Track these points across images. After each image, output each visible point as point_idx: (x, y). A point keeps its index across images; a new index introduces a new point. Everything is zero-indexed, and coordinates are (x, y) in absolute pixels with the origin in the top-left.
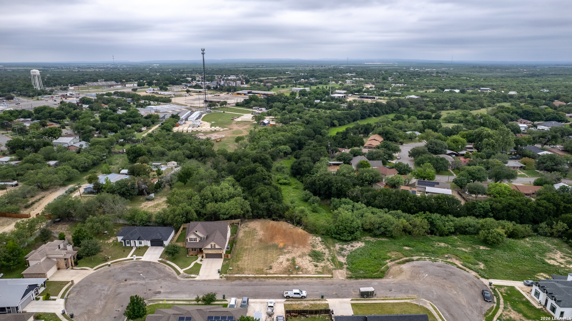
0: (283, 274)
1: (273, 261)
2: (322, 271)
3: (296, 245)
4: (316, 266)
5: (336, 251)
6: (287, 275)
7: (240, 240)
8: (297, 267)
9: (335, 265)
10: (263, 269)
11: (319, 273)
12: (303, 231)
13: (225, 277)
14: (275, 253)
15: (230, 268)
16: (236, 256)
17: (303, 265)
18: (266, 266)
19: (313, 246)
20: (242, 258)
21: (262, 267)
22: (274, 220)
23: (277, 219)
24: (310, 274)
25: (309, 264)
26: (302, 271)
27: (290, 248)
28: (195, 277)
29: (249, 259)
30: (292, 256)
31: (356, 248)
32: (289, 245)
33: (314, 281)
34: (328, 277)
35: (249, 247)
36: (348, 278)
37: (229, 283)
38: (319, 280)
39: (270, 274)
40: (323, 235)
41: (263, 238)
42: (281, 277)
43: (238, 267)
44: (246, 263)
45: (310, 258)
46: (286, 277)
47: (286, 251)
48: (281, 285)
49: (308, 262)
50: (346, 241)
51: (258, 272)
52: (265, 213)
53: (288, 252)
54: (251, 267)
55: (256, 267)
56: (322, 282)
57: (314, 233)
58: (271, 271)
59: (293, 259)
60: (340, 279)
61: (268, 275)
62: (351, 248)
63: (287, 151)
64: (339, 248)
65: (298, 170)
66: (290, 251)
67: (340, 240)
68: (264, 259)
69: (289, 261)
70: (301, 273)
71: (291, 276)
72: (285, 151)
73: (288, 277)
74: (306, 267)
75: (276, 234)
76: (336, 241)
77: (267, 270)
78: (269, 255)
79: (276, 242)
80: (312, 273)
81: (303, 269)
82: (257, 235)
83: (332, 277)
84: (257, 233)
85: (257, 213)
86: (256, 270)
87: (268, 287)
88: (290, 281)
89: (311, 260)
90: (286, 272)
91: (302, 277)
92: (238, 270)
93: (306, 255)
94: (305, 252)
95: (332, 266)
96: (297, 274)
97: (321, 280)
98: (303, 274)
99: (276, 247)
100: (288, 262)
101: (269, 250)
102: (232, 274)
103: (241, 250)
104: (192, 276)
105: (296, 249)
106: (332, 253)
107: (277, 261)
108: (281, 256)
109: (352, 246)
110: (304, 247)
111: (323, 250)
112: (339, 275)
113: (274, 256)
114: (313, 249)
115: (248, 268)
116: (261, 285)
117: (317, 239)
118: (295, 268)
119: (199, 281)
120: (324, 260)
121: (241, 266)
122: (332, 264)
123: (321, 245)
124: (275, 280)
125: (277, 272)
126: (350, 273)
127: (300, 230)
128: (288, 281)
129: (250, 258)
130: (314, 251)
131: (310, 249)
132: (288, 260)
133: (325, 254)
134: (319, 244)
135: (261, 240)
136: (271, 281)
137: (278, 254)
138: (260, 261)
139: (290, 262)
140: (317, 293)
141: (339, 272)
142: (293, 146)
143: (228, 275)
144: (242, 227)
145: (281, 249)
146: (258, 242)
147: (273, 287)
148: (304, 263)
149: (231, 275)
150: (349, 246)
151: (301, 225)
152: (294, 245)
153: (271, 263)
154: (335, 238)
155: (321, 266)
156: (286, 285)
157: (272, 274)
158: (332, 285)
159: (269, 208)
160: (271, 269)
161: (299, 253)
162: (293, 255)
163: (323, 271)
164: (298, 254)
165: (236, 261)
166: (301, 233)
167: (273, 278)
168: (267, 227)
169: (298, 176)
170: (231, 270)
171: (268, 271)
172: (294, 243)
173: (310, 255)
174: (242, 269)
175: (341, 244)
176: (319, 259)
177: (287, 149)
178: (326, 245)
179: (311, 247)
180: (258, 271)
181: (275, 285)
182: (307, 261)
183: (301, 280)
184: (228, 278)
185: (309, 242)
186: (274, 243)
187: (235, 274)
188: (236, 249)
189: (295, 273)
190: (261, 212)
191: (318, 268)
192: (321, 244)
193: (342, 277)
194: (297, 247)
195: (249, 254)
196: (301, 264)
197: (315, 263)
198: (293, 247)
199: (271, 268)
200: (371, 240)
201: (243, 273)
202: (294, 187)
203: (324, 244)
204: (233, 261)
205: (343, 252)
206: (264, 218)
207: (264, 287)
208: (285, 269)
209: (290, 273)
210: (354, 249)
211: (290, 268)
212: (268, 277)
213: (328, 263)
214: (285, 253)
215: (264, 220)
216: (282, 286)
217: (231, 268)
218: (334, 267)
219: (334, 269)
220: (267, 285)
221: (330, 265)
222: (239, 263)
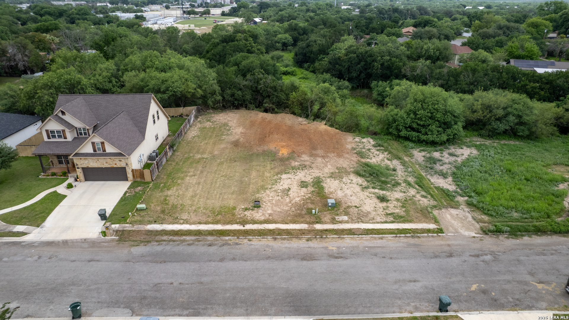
0: (294, 222)
1: (264, 188)
2: (403, 214)
3: (320, 152)
4: (383, 199)
5: (420, 165)
6: (304, 226)
7: (189, 143)
8: (331, 201)
9: (432, 196)
10: (234, 208)
11: (397, 218)
12: (329, 128)
13: (117, 231)
14: (268, 167)
15: (139, 206)
16: (169, 175)
17: (346, 195)
18: (245, 200)
19: (361, 154)
20: (183, 179)
21: (231, 203)
22: (266, 111)
23: (273, 110)
24: (372, 221)
25: (363, 195)
26: (347, 214)
27: (305, 157)
28: (23, 234)
29: (199, 183)
30: (314, 175)
31: (464, 157)
32: (303, 153)
33: (389, 241)
34: (429, 231)
35: (205, 156)
36: (485, 232)
37: (124, 251)
38: (403, 240)
39: (254, 222)
40: (375, 134)
41: (241, 139)
42: (288, 232)
43: (165, 201)
44: (190, 193)
45: (360, 180)
46: (302, 232)
47: (297, 163)
48: (289, 258)
49: (358, 189)
50: (433, 144)
51: (219, 217)
52: (248, 97)
53: (303, 167)
54: (201, 204)
55: (216, 203)
56: (415, 245)
57: (354, 132)
58: (258, 215)
59: (318, 183)
60: (465, 237)
61: (248, 227)
62: (453, 159)
63: (286, 41)
64: (423, 159)
65: (305, 54)
66: (307, 163)
67: (420, 142)
68: (242, 182)
69: (306, 187)
70: (346, 218)
71: (318, 227)
72: (283, 41)
73: (309, 231)
74: (354, 201)
75: (271, 133)
76: (411, 145)
77: (246, 209)
78: (254, 174)
79: (272, 147)
80: (379, 219)
81: (349, 207)
82: (228, 135)
83: (440, 231)
84: (229, 130)
85: (233, 95)
86: (213, 211)
87: (247, 265)
88: (316, 245)
89: (365, 184)
90: (300, 215)
91: (350, 232)
92: (163, 212)
93: (347, 173)
94: (345, 166)
95: (425, 200)
96: (333, 221)
97: (412, 241)
98: (353, 221)
99: (272, 156)
100: (304, 189)
101: (254, 163)
102: (141, 222)
103: (184, 162)
104: (19, 228)
105: (319, 160)
106: (410, 169)
107: (276, 187)
108: (284, 176)
109: (451, 155)
110: (339, 156)
111: (389, 162)
112: (456, 224)
113: (267, 174)
114: (363, 160)
115: (192, 205)
116: (222, 260)
117: (364, 140)
118: (326, 205)
119: (31, 245)
120: (397, 184)
121: (172, 200)
122: (423, 193)
123: (378, 153)
124: (268, 241)
125: (276, 218)
126: (486, 218)
127: (322, 126)
128: (311, 244)
129: (202, 180)
130: (367, 165)
131: (355, 159)
132: (303, 184)
133: (394, 170)
134: (373, 150)
135: (236, 144)
136: (257, 243)
137: (276, 170)
138: (229, 187)
139: (310, 189)
140: (417, 287)
141: (451, 215)
142: (295, 36)
143: (128, 227)
144: (200, 121)
145: (283, 161)
146: (229, 146)
147: (261, 263)
148: (349, 192)
149: (136, 227)
150: (445, 154)
151: (323, 119)
152: (314, 152)
153: (258, 192)
154: (407, 139)
155: (398, 200)
156: (303, 259)
157: (261, 223)
158: (451, 255)
159: (256, 87)
160: (258, 207)
161: (329, 169)
162: (316, 173)
163: (407, 211)
164: (326, 170)
165: (164, 187)
166: (326, 131)
167: (261, 233)
168: (251, 122)
169: (306, 65)
170: (141, 210)
171: (248, 213)
172: (314, 148)
173: (358, 174)
174: (174, 207)
175: (423, 150)
176: (385, 183)
177: (286, 38)
178: (390, 153)
179: (355, 155)
180: (220, 213)
181: (268, 258)
182: (355, 186)
183: (348, 241)
184: (123, 236)
185: (349, 146)
186: (266, 148)
187: (150, 223)
188: (174, 161)
189: (327, 217)
190: (240, 93)
191: (391, 205)
192: (378, 150)
193: (468, 229)
194: (323, 157)
195: (202, 172)
196: (340, 194)
197: (376, 191)
198: (311, 155)
199: (257, 205)
200: (486, 143)
201: (176, 221)
202: (300, 76)
203: (386, 151)
204: (156, 187)
205: (438, 167)
206: (246, 107)
207: (230, 265)
208: (299, 207)
209: (313, 219)
210: (459, 159)
211: (310, 206)
212: (247, 233)
213: (412, 192)
214: (293, 168)
215: (247, 111)
216: (293, 263)
217: (143, 206)
218: (433, 203)
219: (435, 207)
220: (244, 258)
221: (418, 197)
222: (169, 193)
